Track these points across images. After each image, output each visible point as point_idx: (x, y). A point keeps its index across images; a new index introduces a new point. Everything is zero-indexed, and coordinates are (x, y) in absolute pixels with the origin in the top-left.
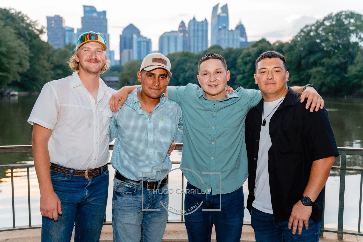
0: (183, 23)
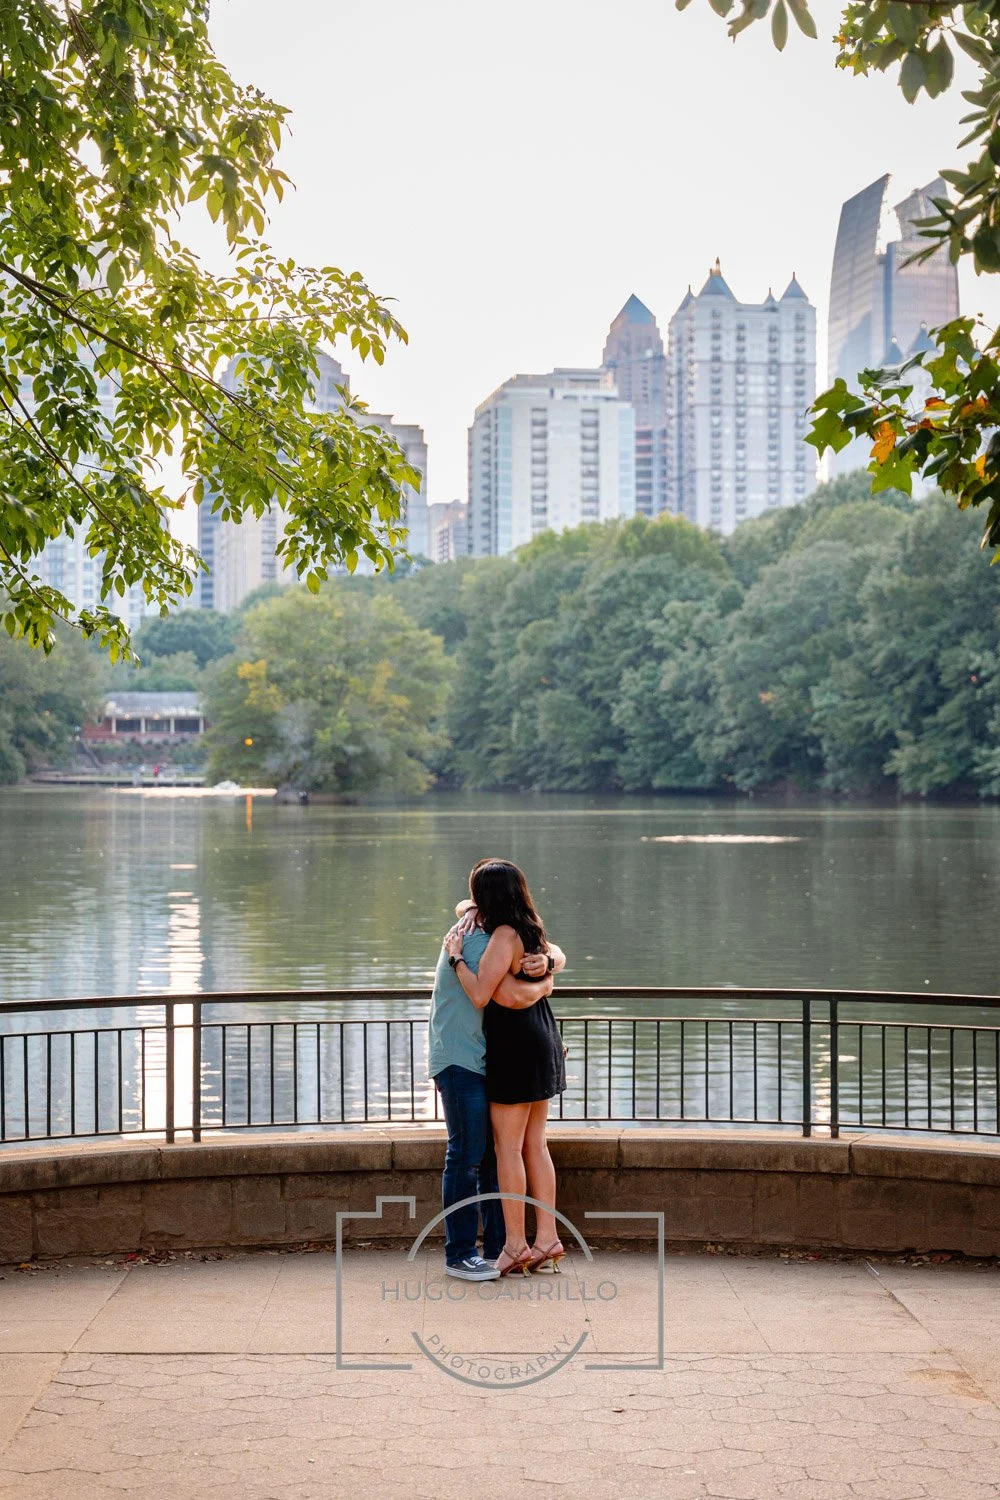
0: (634, 310)
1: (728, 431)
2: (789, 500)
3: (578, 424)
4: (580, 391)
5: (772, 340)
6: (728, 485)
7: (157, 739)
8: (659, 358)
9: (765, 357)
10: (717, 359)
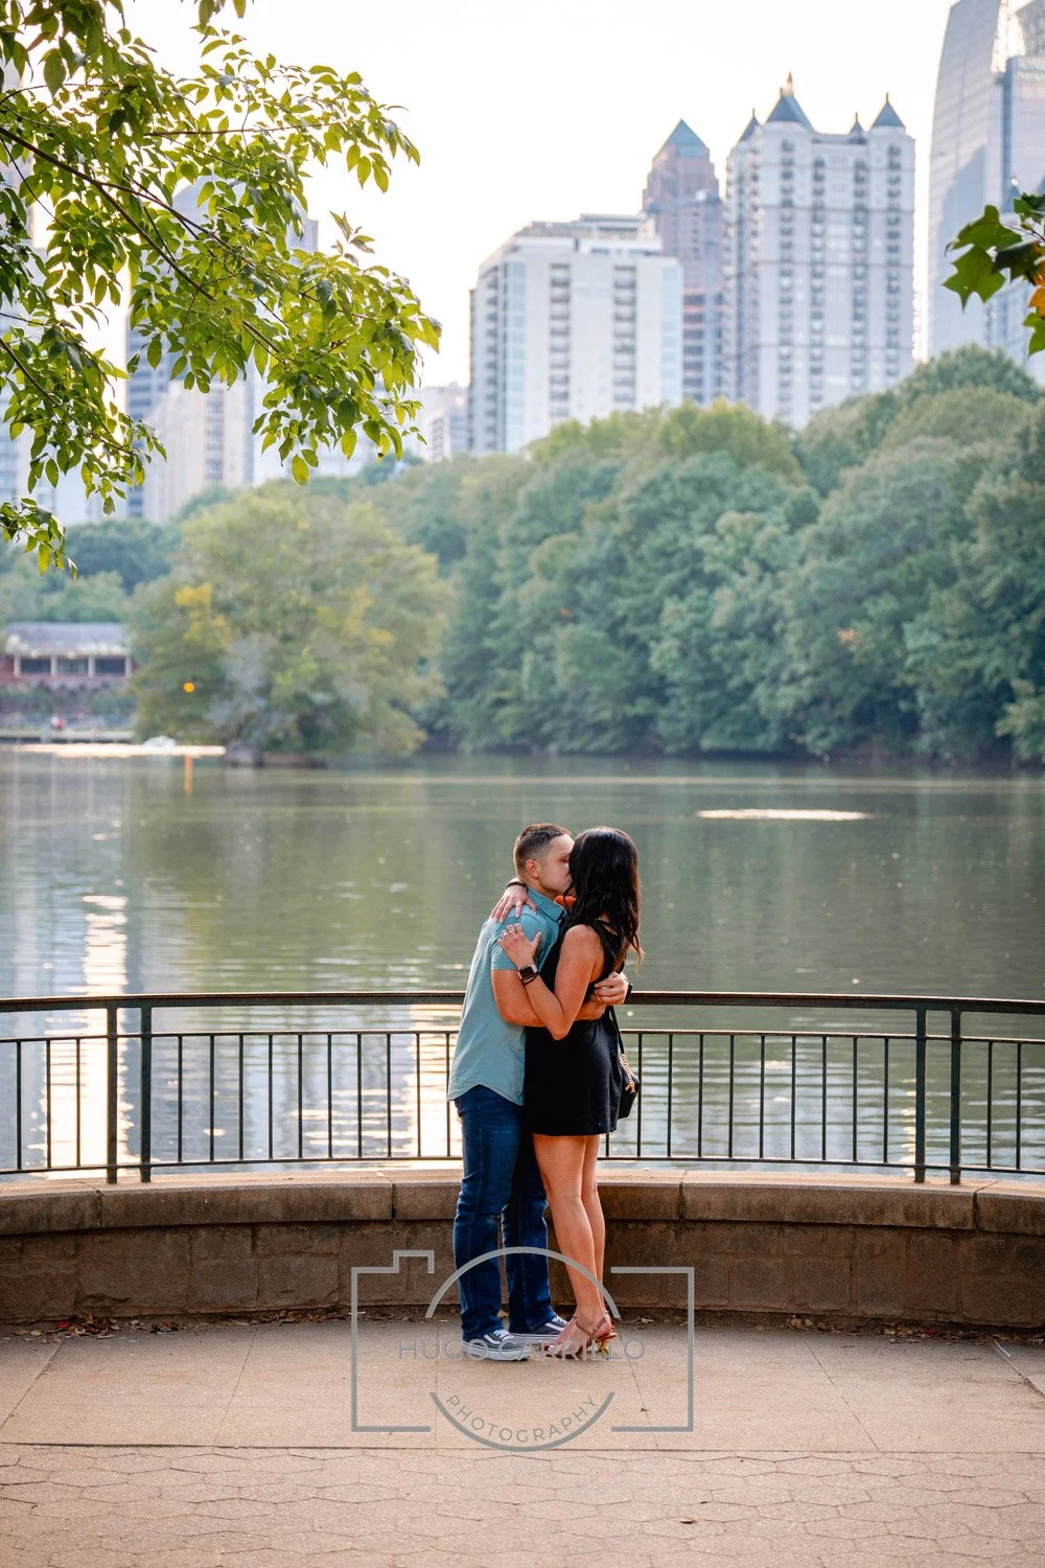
0: (683, 141)
1: (801, 296)
2: (877, 384)
3: (609, 284)
4: (613, 243)
5: (858, 180)
6: (800, 364)
7: (72, 682)
8: (714, 201)
9: (850, 202)
10: (787, 204)
